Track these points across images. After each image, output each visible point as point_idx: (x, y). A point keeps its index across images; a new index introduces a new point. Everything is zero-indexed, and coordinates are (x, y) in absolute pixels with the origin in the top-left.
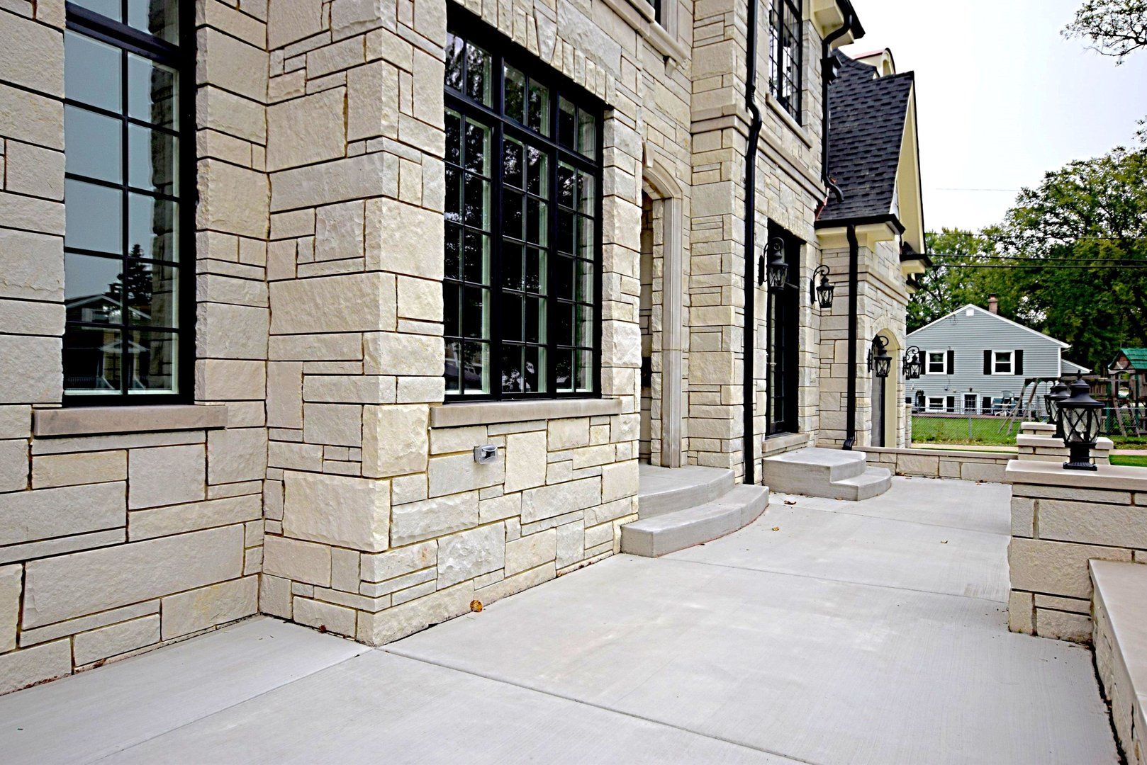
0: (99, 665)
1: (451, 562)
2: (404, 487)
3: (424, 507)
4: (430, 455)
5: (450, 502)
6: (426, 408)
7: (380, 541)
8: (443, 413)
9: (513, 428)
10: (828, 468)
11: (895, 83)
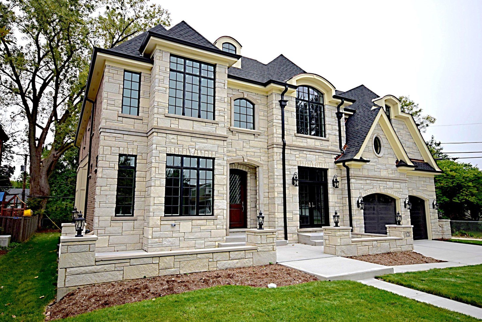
0: (118, 251)
1: (165, 243)
2: (154, 229)
3: (159, 233)
4: (161, 225)
5: (165, 233)
6: (160, 217)
7: (150, 237)
8: (163, 218)
9: (181, 221)
10: (310, 236)
11: (376, 111)
